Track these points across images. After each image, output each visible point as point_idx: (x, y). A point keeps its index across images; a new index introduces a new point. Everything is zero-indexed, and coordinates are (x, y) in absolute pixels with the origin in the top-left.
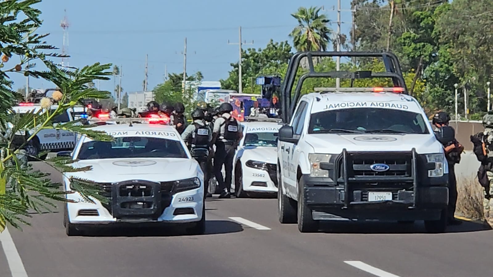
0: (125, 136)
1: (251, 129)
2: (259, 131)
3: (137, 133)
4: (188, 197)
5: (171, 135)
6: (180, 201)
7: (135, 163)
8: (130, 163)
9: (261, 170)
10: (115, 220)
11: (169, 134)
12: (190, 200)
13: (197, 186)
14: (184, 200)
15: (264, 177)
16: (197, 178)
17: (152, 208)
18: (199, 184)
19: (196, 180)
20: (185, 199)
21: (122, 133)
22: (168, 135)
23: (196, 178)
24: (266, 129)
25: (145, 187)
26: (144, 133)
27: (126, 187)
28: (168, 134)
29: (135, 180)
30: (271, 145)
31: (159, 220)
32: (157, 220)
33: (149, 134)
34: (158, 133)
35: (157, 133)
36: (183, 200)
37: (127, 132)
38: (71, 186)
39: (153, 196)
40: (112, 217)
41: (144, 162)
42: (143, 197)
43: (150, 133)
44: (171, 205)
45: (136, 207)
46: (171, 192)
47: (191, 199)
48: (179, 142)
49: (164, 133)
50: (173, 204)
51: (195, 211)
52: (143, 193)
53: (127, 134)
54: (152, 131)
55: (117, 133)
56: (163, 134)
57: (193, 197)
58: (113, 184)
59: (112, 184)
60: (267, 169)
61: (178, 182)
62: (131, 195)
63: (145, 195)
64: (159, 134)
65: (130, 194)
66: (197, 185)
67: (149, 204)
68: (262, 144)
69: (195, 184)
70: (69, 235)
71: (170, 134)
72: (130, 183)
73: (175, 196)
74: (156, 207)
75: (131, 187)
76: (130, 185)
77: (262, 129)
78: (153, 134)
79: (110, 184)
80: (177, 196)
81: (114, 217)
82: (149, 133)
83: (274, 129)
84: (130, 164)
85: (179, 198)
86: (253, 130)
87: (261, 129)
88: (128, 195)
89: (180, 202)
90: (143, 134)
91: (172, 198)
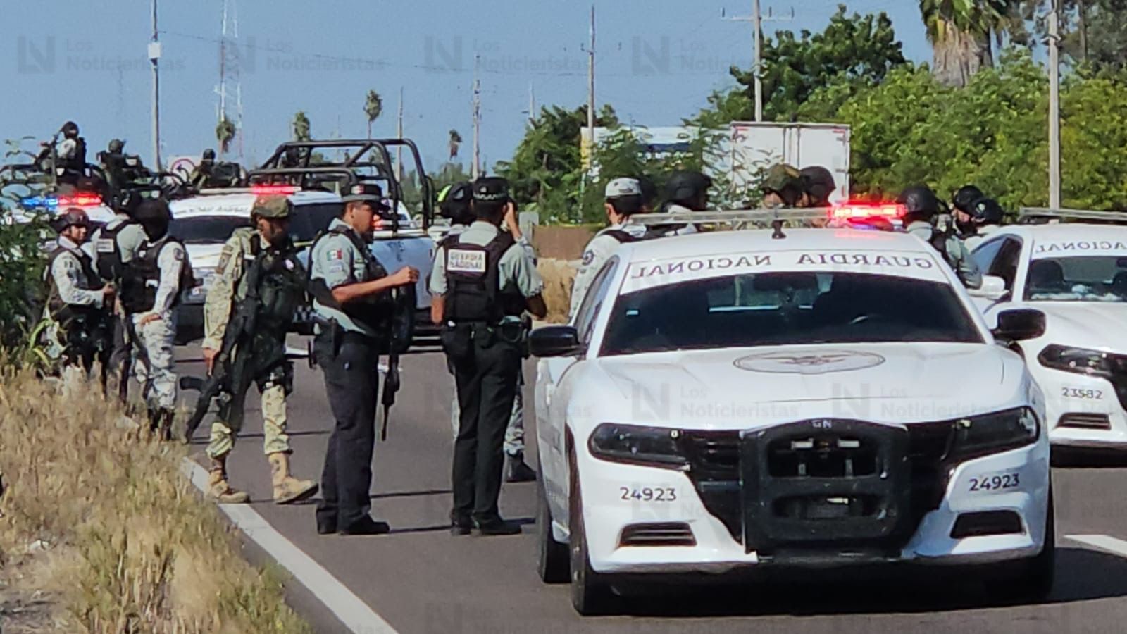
0: (763, 269)
1: (1046, 248)
2: (1069, 253)
3: (801, 261)
4: (1001, 476)
5: (919, 265)
6: (973, 489)
7: (812, 360)
8: (796, 360)
9: (1084, 377)
10: (753, 557)
11: (911, 261)
12: (1005, 486)
13: (1025, 436)
14: (988, 486)
15: (1098, 397)
16: (1026, 408)
17: (883, 515)
18: (1034, 428)
19: (1025, 415)
20: (990, 481)
21: (753, 262)
22: (909, 264)
23: (1023, 410)
24: (1092, 246)
25: (855, 444)
26: (827, 259)
27: (789, 447)
28: (907, 260)
29: (821, 420)
30: (1110, 296)
31: (906, 554)
32: (899, 554)
33: (845, 262)
34: (875, 259)
35: (872, 259)
36: (982, 486)
37: (767, 258)
38: (593, 443)
39: (884, 475)
40: (743, 548)
41: (840, 357)
42: (851, 478)
43: (848, 259)
44: (943, 505)
45: (823, 512)
46: (943, 457)
47: (1012, 481)
48: (949, 288)
49: (895, 259)
50: (951, 498)
51: (1025, 524)
52: (849, 465)
53: (769, 263)
54: (855, 253)
55: (735, 262)
56: (892, 261)
57: (1016, 476)
58: (746, 435)
59: (741, 434)
60: (1107, 373)
61: (967, 423)
62: (808, 472)
63: (855, 473)
64: (878, 262)
65: (802, 468)
66: (1029, 432)
67: (868, 503)
68: (1083, 294)
69: (1022, 427)
70: (584, 613)
71: (916, 260)
72: (803, 429)
73: (956, 473)
74: (894, 513)
75: (809, 445)
76: (805, 439)
77: (1079, 245)
78: (857, 261)
79: (733, 434)
80: (962, 473)
81: (748, 551)
82: (844, 257)
83: (1117, 246)
84: (795, 367)
85: (972, 480)
86: (1051, 249)
87: (1076, 245)
88: (796, 473)
89: (973, 492)
90: (823, 261)
91: (947, 478)
